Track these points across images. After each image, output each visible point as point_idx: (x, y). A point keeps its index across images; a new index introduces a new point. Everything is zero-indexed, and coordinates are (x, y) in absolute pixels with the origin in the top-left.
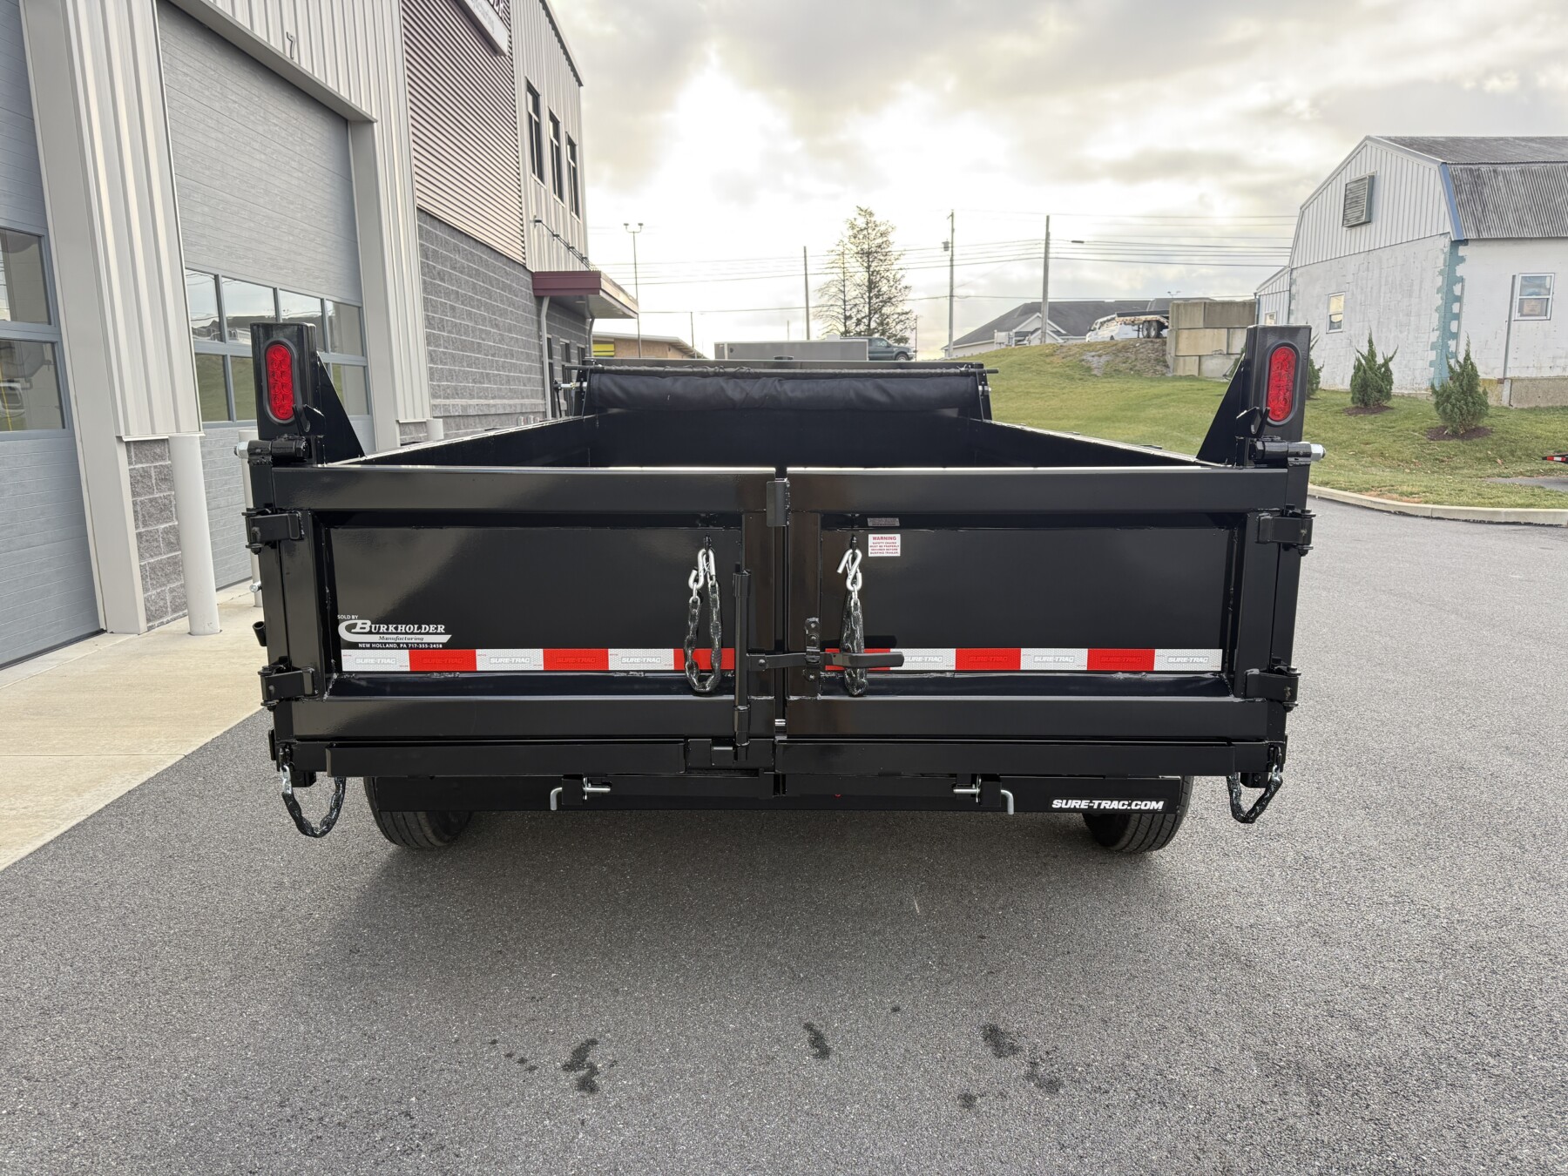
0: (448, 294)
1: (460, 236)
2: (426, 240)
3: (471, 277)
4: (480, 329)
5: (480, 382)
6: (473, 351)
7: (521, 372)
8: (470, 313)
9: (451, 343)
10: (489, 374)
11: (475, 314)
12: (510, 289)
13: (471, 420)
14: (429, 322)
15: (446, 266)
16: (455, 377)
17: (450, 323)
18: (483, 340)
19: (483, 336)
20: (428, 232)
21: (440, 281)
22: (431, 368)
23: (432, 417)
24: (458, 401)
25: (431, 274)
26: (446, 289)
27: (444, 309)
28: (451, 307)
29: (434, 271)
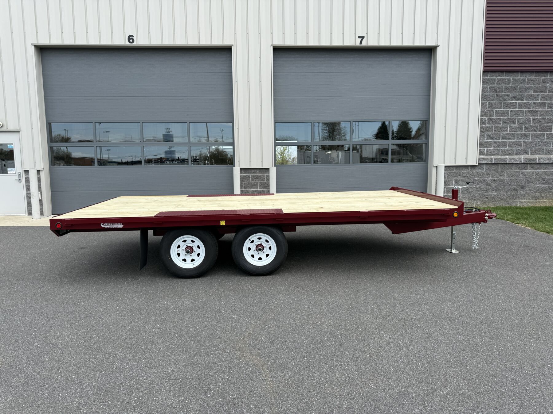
0: (526, 105)
2: (498, 84)
9: (523, 128)
13: (548, 166)
14: (487, 121)
15: (528, 92)
16: (523, 145)
17: (523, 120)
20: (500, 80)
21: (516, 100)
22: (487, 142)
23: (479, 164)
24: (522, 157)
25: (501, 99)
26: (525, 103)
27: (517, 113)
28: (529, 111)
29: (506, 97)
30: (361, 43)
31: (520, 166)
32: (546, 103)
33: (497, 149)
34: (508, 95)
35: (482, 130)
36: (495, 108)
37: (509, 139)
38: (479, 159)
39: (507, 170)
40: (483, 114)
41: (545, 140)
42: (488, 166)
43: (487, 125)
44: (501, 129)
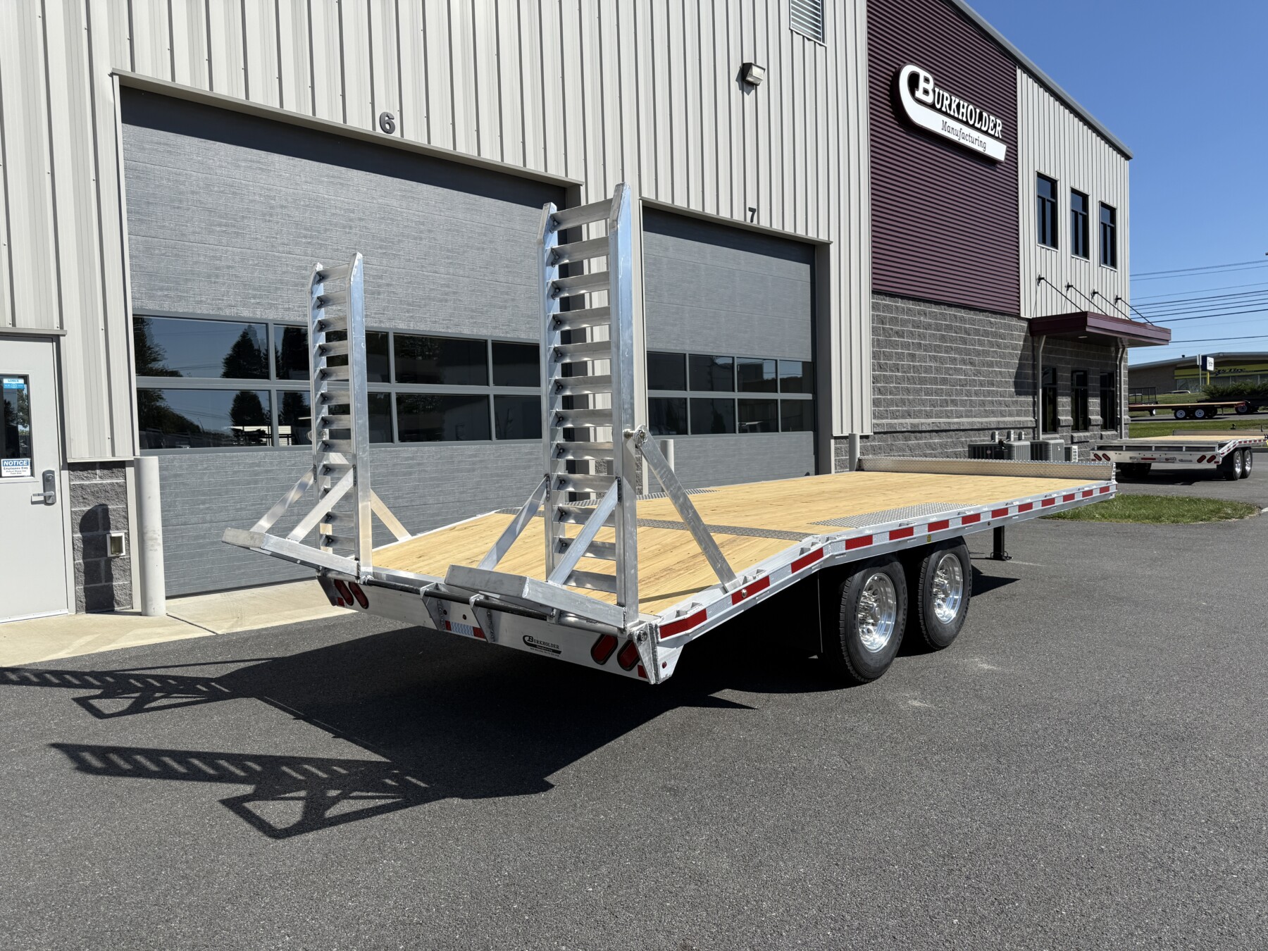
0: (907, 346)
1: (927, 305)
2: (884, 312)
3: (939, 331)
4: (945, 368)
5: (941, 406)
6: (936, 384)
7: (1001, 396)
8: (935, 357)
9: (906, 379)
10: (955, 400)
11: (941, 357)
12: (995, 335)
13: (927, 434)
14: (877, 366)
15: (908, 327)
16: (907, 404)
17: (905, 366)
18: (950, 375)
19: (951, 372)
20: (885, 305)
21: (898, 337)
22: (878, 399)
23: (875, 433)
24: (909, 421)
25: (887, 334)
26: (905, 342)
27: (900, 356)
28: (909, 354)
29: (890, 332)
30: (752, 221)
31: (906, 434)
32: (920, 343)
33: (887, 411)
34: (892, 329)
35: (875, 379)
36: (882, 348)
37: (896, 395)
38: (874, 425)
39: (895, 441)
40: (875, 356)
41: (923, 397)
42: (880, 435)
43: (877, 373)
44: (887, 379)
